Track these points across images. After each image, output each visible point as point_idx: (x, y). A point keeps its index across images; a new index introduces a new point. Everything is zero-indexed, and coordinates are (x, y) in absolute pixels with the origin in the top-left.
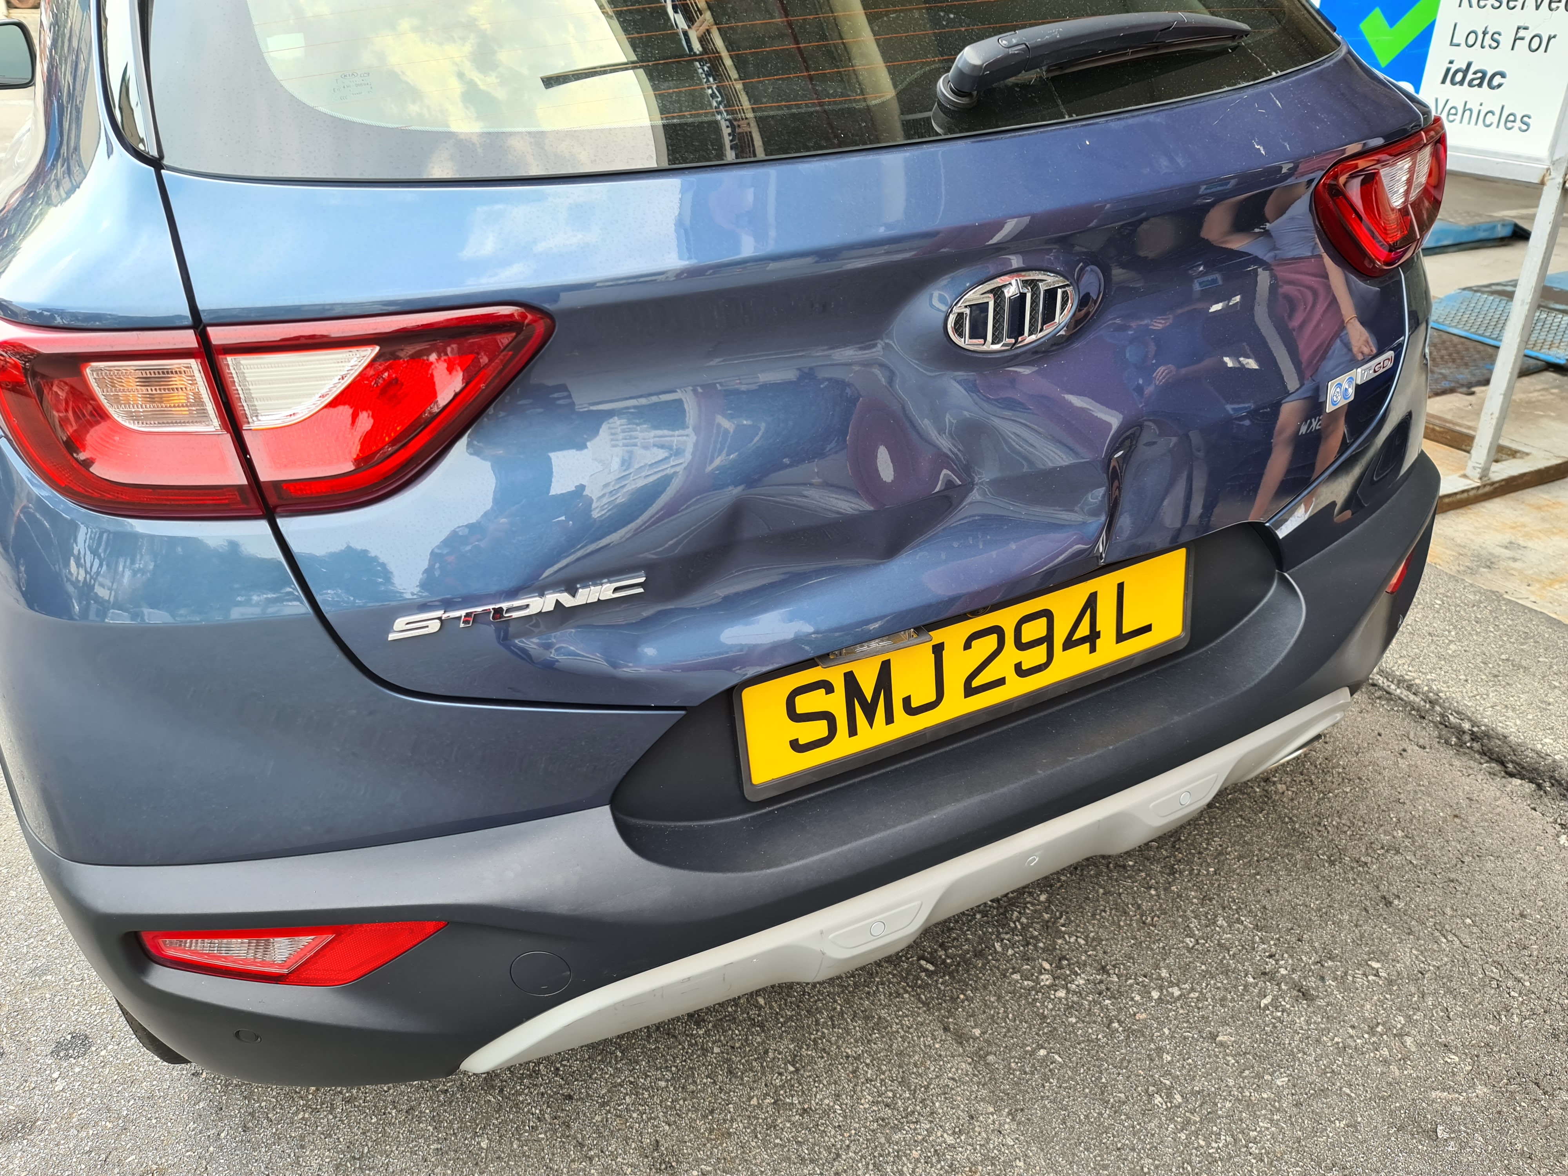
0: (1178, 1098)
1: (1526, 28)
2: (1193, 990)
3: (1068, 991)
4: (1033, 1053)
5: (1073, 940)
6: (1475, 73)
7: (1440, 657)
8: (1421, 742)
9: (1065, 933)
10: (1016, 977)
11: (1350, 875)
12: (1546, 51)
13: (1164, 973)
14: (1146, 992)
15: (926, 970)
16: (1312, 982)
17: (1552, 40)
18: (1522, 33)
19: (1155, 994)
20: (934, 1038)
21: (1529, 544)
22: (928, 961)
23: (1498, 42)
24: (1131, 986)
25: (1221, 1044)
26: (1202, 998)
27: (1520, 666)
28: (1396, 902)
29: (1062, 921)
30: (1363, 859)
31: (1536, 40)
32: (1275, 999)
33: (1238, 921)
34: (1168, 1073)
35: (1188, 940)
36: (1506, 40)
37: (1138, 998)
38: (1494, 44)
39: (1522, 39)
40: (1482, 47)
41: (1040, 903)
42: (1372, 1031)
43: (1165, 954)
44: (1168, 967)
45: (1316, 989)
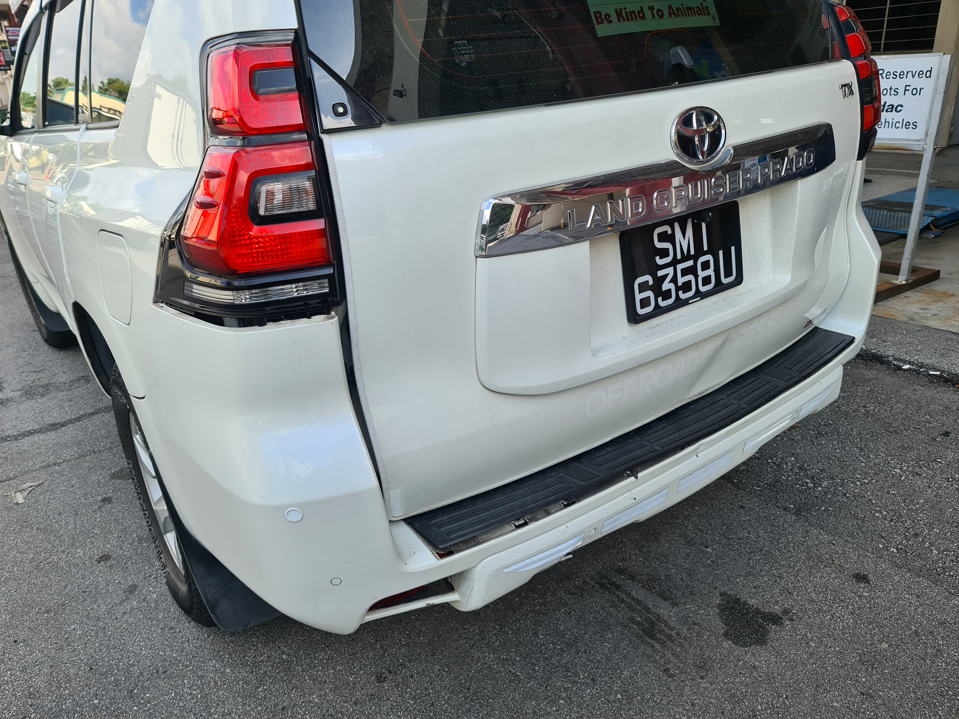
0: (885, 513)
1: (910, 86)
2: (872, 479)
3: (822, 487)
4: (819, 509)
5: (814, 471)
6: (888, 106)
7: (916, 351)
8: (922, 384)
9: (809, 469)
10: (798, 486)
11: (916, 433)
12: (920, 94)
13: (858, 476)
14: (854, 483)
15: (758, 490)
16: (918, 470)
17: (922, 90)
18: (907, 88)
19: (858, 483)
20: (776, 510)
21: (930, 307)
22: (757, 487)
23: (897, 92)
24: (847, 482)
25: (893, 494)
26: (877, 481)
27: (950, 350)
28: (937, 439)
29: (806, 465)
30: (918, 427)
31: (915, 90)
32: (906, 478)
33: (879, 455)
34: (876, 506)
35: (862, 464)
36: (901, 91)
37: (852, 485)
38: (896, 93)
39: (908, 90)
40: (890, 95)
41: (793, 461)
42: (949, 481)
43: (856, 470)
44: (858, 474)
45: (920, 471)
